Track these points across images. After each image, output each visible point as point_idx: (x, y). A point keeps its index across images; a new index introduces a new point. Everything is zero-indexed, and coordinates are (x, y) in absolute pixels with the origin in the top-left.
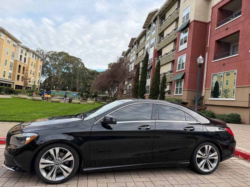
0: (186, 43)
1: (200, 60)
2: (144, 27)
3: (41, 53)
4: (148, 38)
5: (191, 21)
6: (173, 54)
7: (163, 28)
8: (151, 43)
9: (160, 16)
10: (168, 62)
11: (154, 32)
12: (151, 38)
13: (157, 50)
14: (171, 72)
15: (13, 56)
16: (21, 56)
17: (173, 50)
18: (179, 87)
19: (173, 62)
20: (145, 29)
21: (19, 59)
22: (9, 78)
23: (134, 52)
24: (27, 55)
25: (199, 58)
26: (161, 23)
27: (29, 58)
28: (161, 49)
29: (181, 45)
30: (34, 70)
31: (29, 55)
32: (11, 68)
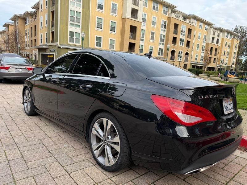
3: (240, 30)
15: (205, 39)
16: (213, 38)
21: (210, 41)
22: (201, 61)
24: (220, 36)
27: (223, 39)
30: (228, 51)
31: (223, 35)
32: (203, 51)
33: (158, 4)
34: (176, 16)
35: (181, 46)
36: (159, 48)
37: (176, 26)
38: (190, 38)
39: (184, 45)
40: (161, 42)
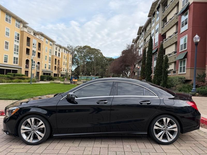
0: (187, 25)
1: (196, 39)
2: (149, 16)
3: (71, 48)
4: (153, 25)
5: (190, 4)
6: (176, 36)
7: (166, 14)
8: (156, 29)
9: (162, 4)
10: (171, 44)
11: (158, 19)
12: (156, 25)
13: (162, 35)
14: (175, 52)
15: (50, 52)
16: (56, 52)
17: (176, 33)
18: (182, 66)
19: (176, 43)
20: (150, 18)
21: (55, 55)
22: (49, 69)
23: (142, 39)
24: (60, 51)
25: (195, 37)
26: (164, 10)
27: (62, 53)
28: (165, 33)
29: (182, 27)
30: (66, 62)
31: (62, 51)
32: (50, 62)
33: (11, 17)
34: (28, 31)
35: (34, 56)
36: (14, 57)
37: (28, 39)
38: (40, 51)
39: (35, 55)
40: (15, 52)
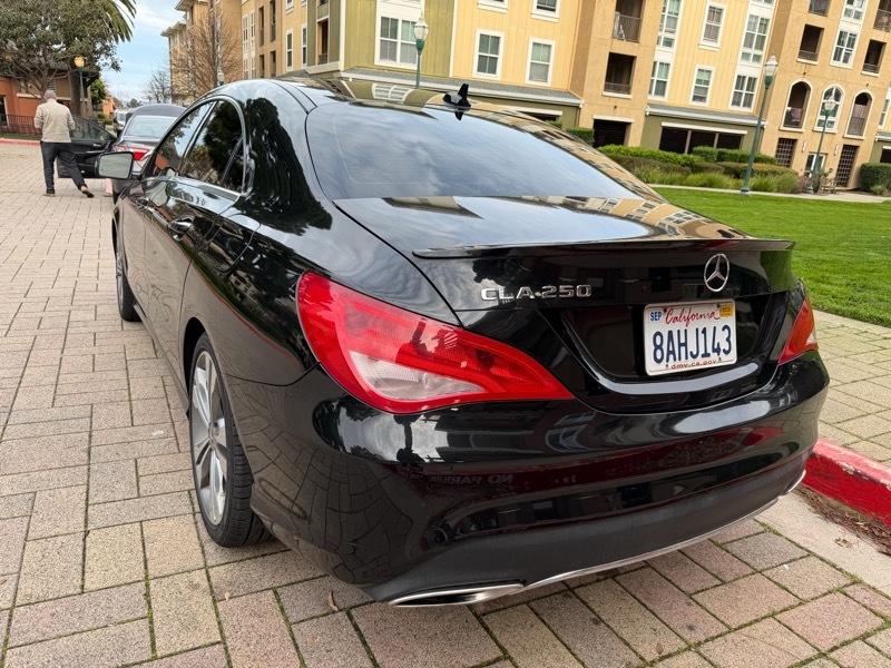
36: (739, 77)
38: (888, 30)
40: (747, 50)
